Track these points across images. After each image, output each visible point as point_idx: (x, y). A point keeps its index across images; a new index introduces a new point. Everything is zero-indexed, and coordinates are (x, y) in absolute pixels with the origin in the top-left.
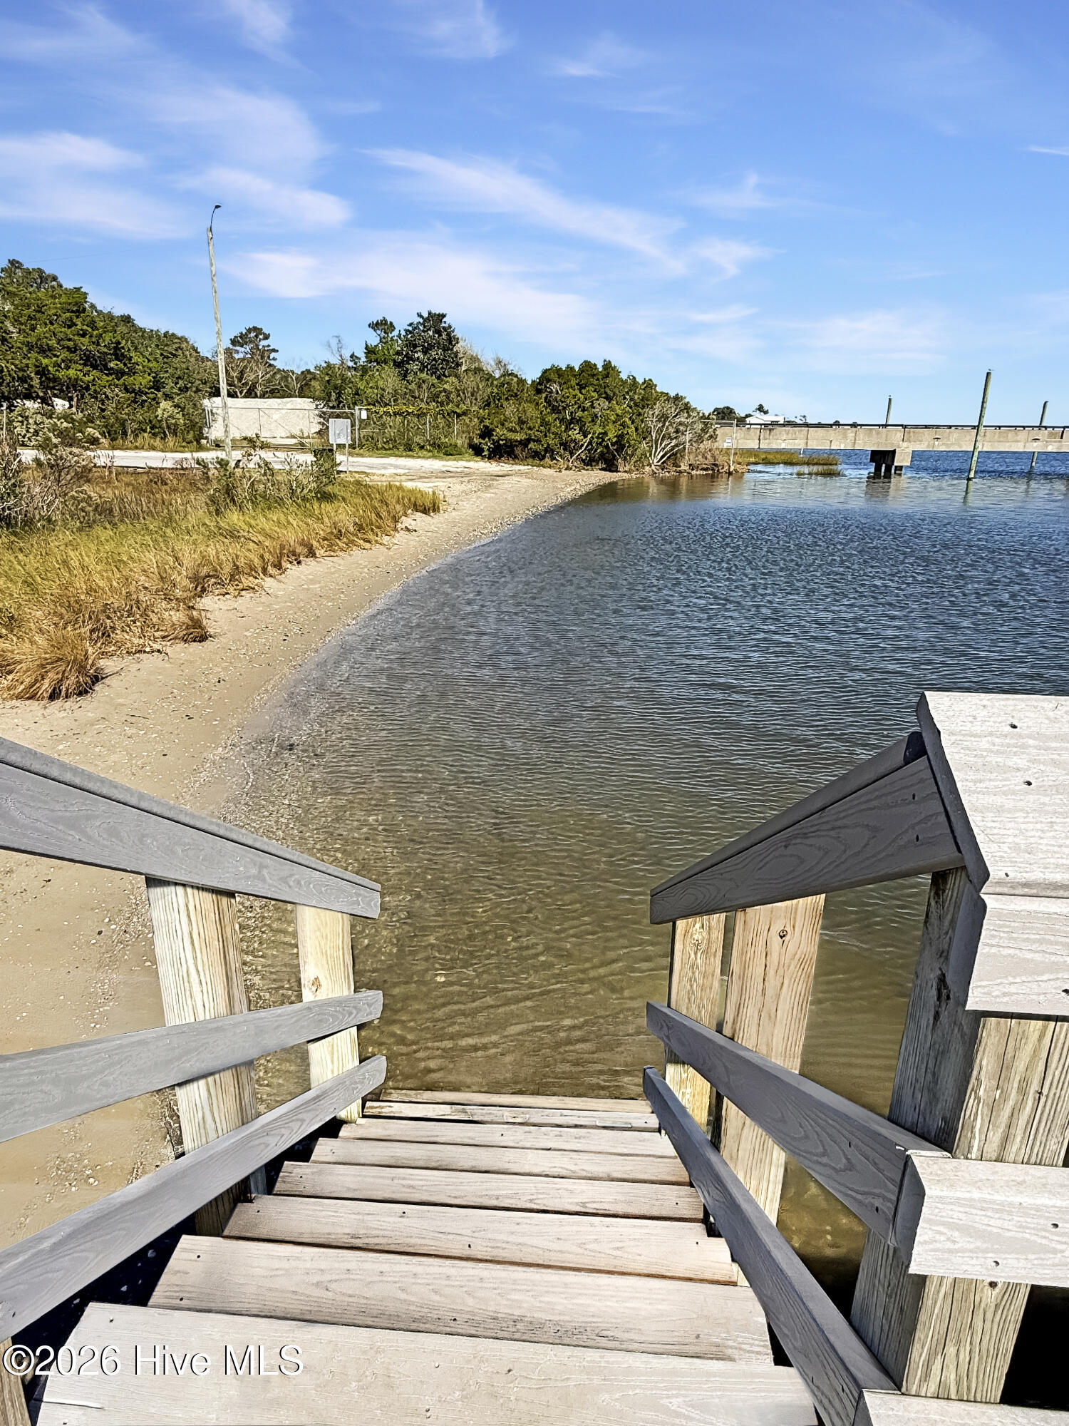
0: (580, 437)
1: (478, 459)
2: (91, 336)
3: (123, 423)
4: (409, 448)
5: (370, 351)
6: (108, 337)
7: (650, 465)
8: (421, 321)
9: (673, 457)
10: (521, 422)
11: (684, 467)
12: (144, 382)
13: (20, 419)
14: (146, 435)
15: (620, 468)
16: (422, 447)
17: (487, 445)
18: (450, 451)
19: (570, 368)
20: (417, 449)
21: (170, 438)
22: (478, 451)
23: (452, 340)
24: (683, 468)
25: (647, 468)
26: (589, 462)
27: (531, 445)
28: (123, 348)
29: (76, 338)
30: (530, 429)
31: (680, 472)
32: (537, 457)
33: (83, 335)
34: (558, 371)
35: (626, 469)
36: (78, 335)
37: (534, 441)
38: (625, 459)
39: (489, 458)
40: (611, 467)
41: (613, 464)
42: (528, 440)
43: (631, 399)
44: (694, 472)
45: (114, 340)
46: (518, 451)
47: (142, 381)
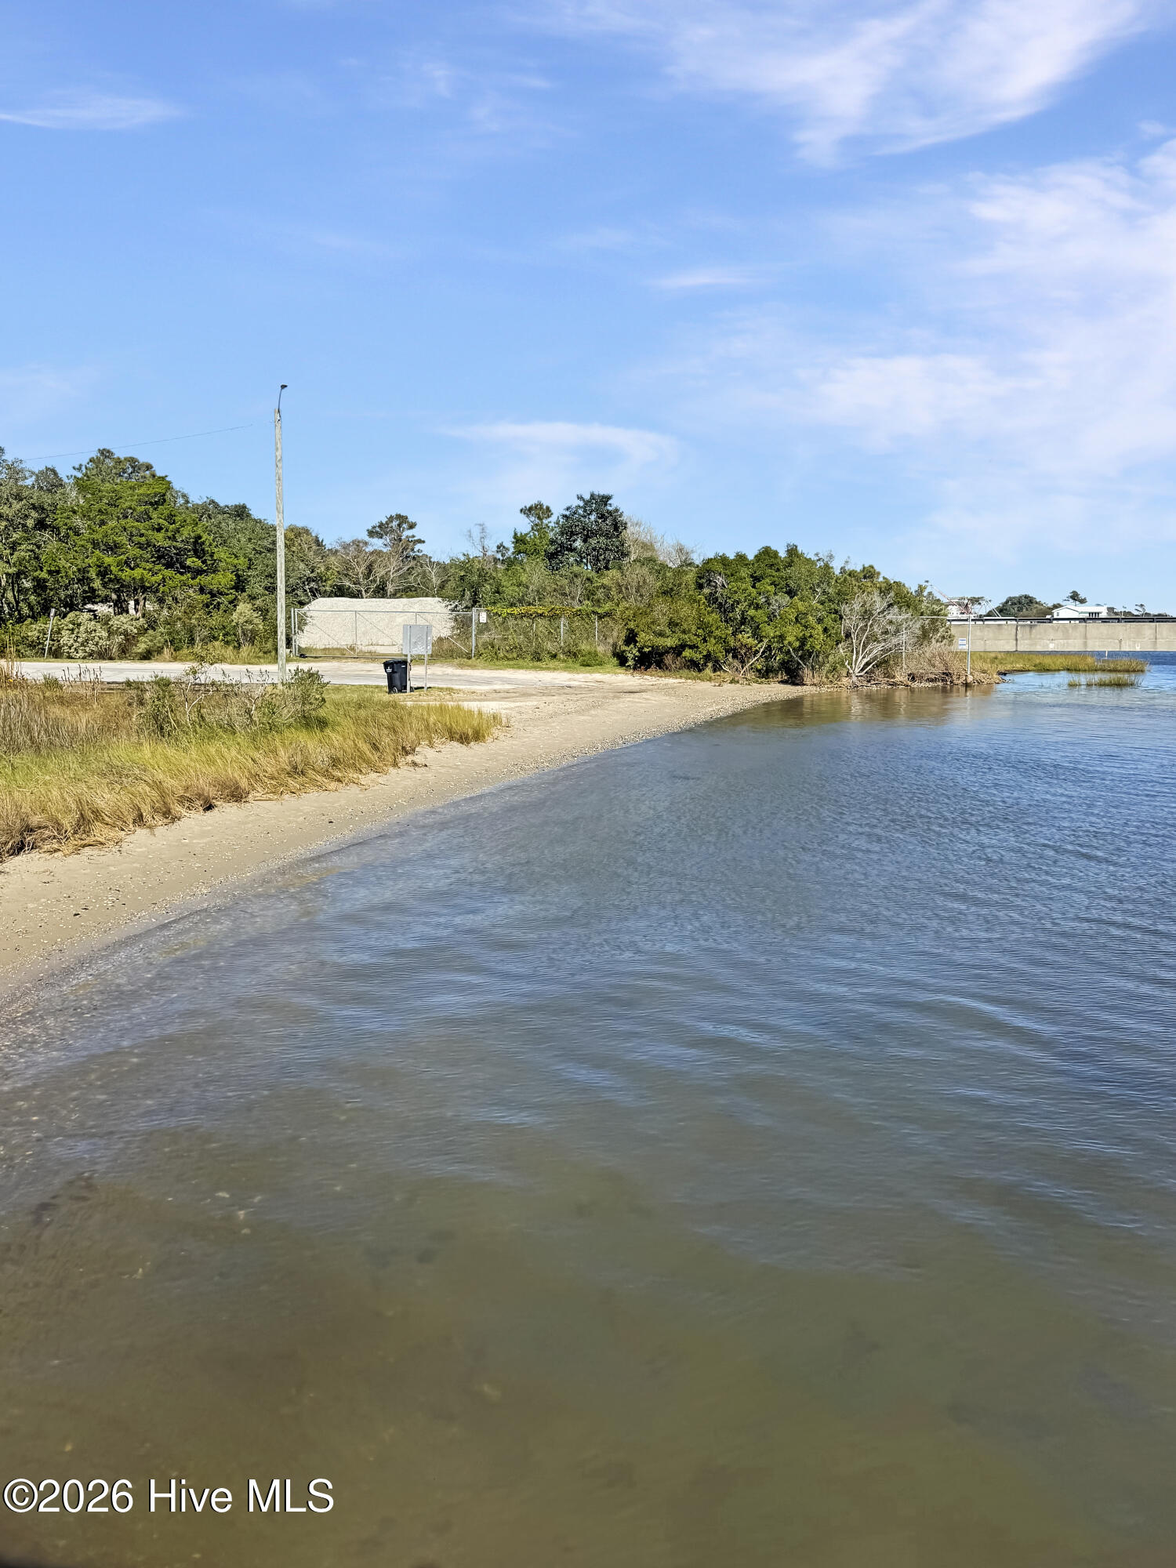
0: (751, 641)
1: (621, 670)
2: (167, 531)
3: (191, 631)
4: (537, 657)
5: (519, 540)
6: (186, 532)
7: (848, 675)
8: (581, 504)
9: (883, 664)
10: (672, 624)
11: (900, 677)
12: (223, 581)
13: (71, 626)
14: (217, 643)
15: (807, 680)
16: (554, 656)
17: (632, 652)
18: (589, 662)
19: (741, 558)
20: (547, 657)
21: (246, 649)
22: (622, 661)
23: (618, 526)
24: (898, 678)
25: (845, 680)
26: (765, 674)
27: (687, 653)
28: (203, 543)
29: (150, 532)
30: (684, 632)
31: (894, 684)
32: (694, 665)
33: (159, 530)
34: (723, 560)
35: (815, 681)
36: (153, 529)
37: (691, 647)
38: (813, 668)
39: (635, 669)
40: (793, 677)
41: (798, 675)
42: (683, 646)
43: (824, 592)
44: (915, 685)
45: (192, 535)
46: (668, 659)
47: (222, 580)
